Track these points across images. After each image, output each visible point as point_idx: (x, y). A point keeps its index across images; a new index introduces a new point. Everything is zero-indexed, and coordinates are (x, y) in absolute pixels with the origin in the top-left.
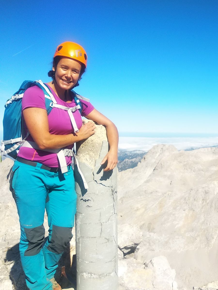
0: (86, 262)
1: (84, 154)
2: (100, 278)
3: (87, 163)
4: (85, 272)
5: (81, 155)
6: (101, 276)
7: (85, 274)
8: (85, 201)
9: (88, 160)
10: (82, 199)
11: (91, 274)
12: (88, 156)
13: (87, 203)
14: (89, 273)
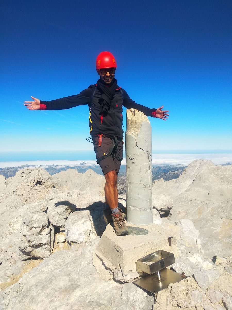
0: (132, 199)
1: (131, 130)
2: (140, 211)
3: (133, 135)
4: (131, 205)
5: (129, 131)
6: (141, 209)
7: (131, 207)
8: (131, 159)
9: (133, 133)
10: (130, 158)
11: (135, 207)
12: (133, 131)
13: (133, 161)
14: (133, 207)
